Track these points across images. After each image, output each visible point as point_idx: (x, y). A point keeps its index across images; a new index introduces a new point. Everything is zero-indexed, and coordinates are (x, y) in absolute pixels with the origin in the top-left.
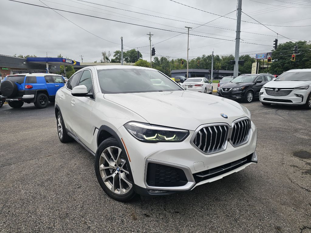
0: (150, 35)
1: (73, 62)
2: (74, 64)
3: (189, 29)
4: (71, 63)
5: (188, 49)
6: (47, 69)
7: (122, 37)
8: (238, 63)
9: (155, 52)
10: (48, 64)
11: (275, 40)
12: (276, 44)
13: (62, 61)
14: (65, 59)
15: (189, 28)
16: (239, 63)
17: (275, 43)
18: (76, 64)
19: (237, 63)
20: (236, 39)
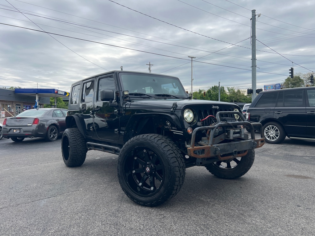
0: (150, 65)
1: (66, 93)
2: (67, 95)
3: (192, 59)
4: (63, 95)
5: (192, 80)
6: (37, 101)
7: (122, 67)
10: (38, 95)
12: (292, 73)
13: (54, 93)
14: (58, 90)
15: (192, 57)
16: (256, 92)
17: (290, 71)
19: (254, 92)
20: (252, 66)
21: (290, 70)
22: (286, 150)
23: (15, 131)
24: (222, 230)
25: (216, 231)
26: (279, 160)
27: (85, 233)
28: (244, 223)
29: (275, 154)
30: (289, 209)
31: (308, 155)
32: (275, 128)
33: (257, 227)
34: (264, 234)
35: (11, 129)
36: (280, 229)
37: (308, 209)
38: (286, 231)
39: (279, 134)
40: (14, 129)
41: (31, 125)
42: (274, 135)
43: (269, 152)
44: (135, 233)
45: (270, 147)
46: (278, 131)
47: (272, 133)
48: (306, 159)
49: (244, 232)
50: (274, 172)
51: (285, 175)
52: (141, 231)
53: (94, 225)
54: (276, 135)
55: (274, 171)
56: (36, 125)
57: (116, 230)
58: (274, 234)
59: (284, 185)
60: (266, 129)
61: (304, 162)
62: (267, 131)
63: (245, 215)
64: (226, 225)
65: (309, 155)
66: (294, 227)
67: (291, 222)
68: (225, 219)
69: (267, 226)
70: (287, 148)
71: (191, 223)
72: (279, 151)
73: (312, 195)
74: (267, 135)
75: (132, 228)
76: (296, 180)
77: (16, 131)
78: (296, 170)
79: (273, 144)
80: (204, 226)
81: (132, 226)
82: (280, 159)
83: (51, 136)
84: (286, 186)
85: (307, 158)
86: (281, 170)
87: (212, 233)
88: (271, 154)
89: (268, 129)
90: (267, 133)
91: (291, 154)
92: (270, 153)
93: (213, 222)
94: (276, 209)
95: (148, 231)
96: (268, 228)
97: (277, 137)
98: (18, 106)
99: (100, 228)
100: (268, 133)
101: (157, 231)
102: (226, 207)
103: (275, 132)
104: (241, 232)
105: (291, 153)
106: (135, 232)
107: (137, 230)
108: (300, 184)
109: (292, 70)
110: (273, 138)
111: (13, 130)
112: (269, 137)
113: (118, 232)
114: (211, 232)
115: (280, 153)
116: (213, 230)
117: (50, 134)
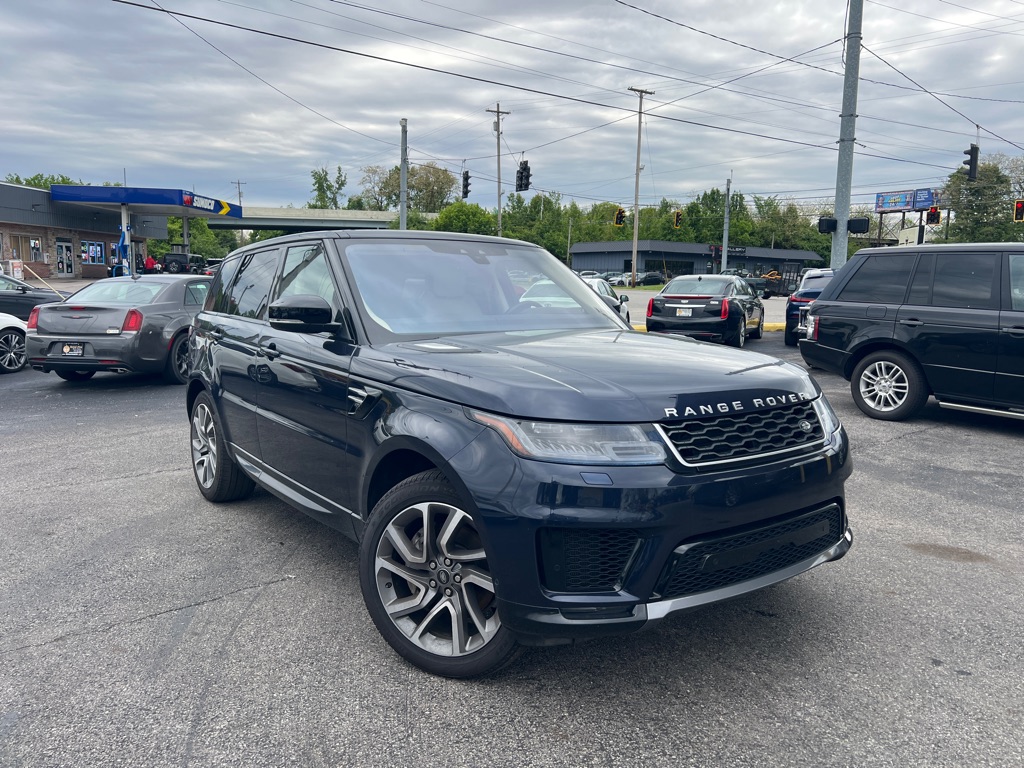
0: (498, 112)
1: (218, 205)
2: (223, 212)
3: (641, 97)
4: (210, 210)
5: (639, 169)
6: (124, 229)
7: (406, 120)
8: (845, 227)
9: (528, 176)
10: (128, 210)
11: (970, 148)
12: (973, 162)
13: (181, 202)
14: (192, 195)
15: (642, 92)
16: (849, 229)
17: (968, 157)
18: (228, 214)
19: (842, 227)
20: (842, 140)
21: (966, 153)
22: (923, 447)
23: (66, 349)
24: (706, 740)
25: (690, 742)
26: (897, 486)
27: (316, 735)
28: (771, 718)
29: (889, 460)
30: (905, 672)
31: (988, 471)
32: (897, 371)
33: (807, 733)
34: (825, 757)
35: (53, 343)
36: (871, 742)
37: (962, 673)
38: (889, 748)
39: (906, 391)
40: (64, 343)
41: (117, 332)
42: (891, 392)
43: (870, 451)
44: (458, 742)
45: (872, 434)
46: (904, 382)
47: (885, 386)
48: (980, 486)
49: (768, 747)
50: (878, 530)
51: (908, 546)
52: (475, 736)
53: (340, 709)
54: (897, 393)
55: (877, 526)
56: (135, 332)
57: (403, 729)
58: (852, 757)
59: (902, 583)
60: (865, 372)
61: (974, 497)
62: (870, 378)
63: (776, 690)
64: (718, 721)
65: (992, 470)
66: (913, 735)
67: (908, 718)
68: (716, 701)
69: (838, 728)
70: (926, 439)
71: (619, 710)
72: (901, 449)
73: (981, 625)
74: (870, 392)
75: (449, 725)
76: (939, 565)
77: (71, 350)
78: (945, 524)
79: (884, 423)
80: (656, 724)
81: (451, 718)
82: (901, 482)
83: (180, 366)
84: (907, 588)
85: (986, 481)
86: (899, 525)
87: (678, 749)
88: (873, 461)
89: (874, 372)
90: (868, 385)
91: (939, 463)
92: (874, 457)
93: (683, 710)
94: (869, 670)
95: (493, 737)
96: (839, 737)
97: (900, 399)
98: (64, 244)
99: (357, 720)
100: (873, 385)
101: (521, 735)
102: (721, 660)
103: (894, 384)
104: (761, 746)
105: (939, 460)
106: (458, 737)
107: (465, 729)
108: (951, 581)
109: (974, 151)
110: (887, 404)
111: (60, 345)
112: (873, 398)
113: (409, 736)
114: (675, 745)
115: (904, 459)
116: (680, 738)
117: (178, 359)
